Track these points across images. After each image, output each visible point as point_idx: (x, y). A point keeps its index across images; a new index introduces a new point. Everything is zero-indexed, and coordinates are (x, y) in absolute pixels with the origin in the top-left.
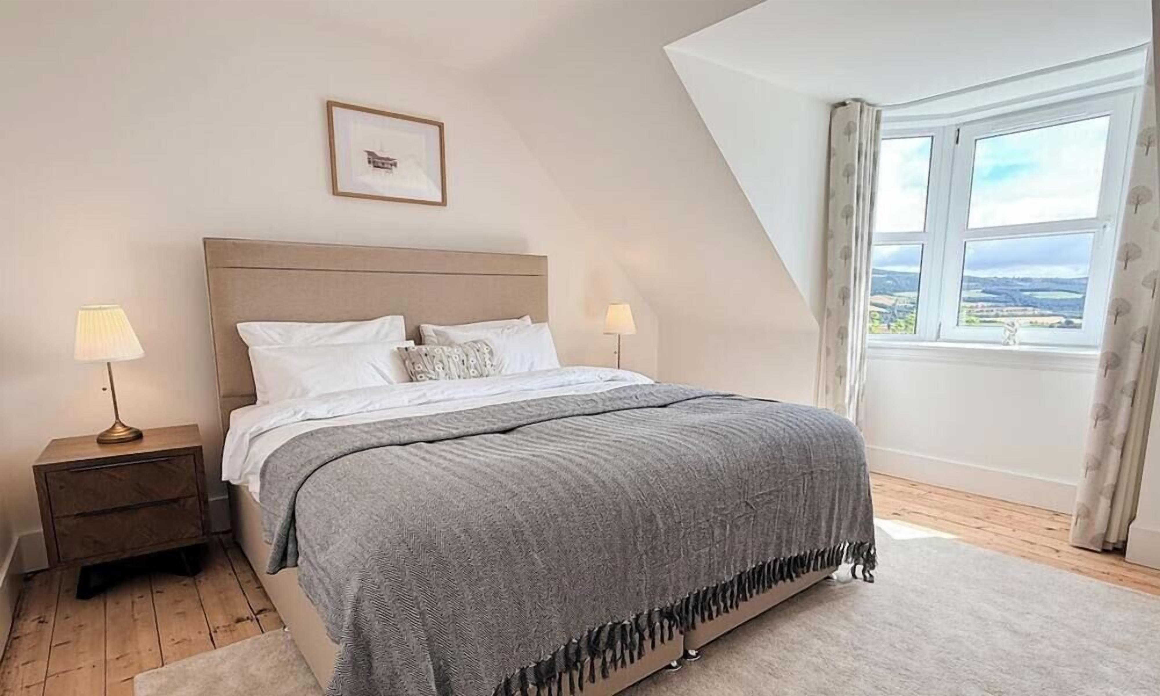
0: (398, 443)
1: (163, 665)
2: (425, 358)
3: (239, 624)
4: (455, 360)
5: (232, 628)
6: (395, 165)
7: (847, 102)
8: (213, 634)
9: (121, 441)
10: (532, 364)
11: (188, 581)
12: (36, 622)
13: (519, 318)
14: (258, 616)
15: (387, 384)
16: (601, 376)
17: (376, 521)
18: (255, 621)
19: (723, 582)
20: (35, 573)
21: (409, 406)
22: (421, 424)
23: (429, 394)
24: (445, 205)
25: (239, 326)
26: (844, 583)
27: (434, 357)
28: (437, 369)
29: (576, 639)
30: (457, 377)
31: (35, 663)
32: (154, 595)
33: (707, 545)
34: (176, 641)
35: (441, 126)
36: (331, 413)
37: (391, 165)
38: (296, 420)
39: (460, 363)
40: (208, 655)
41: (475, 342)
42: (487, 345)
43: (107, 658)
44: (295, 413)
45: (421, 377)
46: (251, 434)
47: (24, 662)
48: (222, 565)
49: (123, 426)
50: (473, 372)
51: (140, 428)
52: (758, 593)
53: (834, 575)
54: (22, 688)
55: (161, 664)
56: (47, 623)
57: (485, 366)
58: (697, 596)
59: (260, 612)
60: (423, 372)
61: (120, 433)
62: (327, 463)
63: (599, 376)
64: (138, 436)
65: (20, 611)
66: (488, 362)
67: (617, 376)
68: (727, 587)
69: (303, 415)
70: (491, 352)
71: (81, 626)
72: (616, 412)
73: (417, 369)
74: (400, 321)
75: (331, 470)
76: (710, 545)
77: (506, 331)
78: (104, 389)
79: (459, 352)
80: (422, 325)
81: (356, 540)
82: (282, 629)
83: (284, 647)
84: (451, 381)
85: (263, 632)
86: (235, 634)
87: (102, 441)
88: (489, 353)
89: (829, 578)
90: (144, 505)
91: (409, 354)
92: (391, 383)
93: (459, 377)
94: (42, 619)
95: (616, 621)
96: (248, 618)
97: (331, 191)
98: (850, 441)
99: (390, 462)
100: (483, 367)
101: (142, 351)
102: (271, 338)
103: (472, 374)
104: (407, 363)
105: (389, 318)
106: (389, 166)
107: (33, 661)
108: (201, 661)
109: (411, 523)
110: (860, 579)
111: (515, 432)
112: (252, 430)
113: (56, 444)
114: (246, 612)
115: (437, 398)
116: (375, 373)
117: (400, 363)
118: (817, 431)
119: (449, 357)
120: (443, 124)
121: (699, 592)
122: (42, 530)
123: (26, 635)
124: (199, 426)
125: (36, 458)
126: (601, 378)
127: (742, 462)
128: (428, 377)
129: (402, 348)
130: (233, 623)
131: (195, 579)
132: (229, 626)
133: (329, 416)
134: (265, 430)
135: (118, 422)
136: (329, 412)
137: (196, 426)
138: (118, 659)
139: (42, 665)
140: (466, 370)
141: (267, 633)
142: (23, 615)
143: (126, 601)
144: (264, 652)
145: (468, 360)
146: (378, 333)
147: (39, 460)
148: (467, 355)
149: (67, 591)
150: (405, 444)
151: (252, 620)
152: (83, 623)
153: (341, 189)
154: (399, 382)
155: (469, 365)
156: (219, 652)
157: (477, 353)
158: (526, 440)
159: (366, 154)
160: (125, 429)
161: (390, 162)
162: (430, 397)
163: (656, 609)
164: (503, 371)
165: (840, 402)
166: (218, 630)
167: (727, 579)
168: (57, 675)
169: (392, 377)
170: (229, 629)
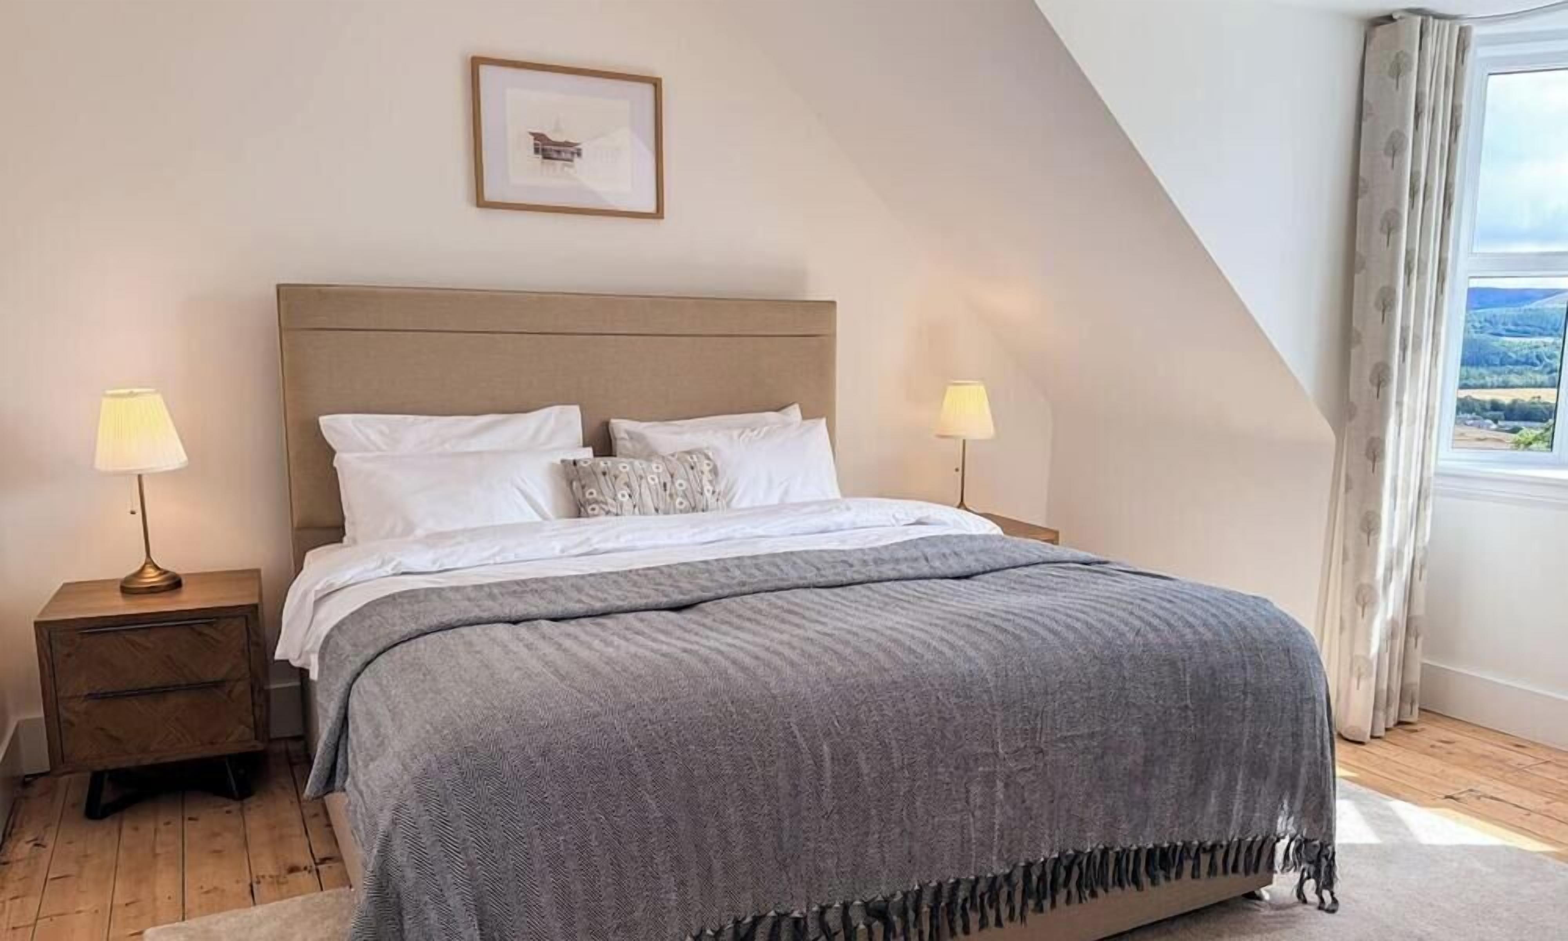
0: (507, 619)
1: (183, 919)
2: (602, 478)
3: (291, 877)
4: (652, 483)
5: (281, 880)
6: (579, 154)
7: (1395, 16)
8: (255, 885)
9: (152, 590)
10: (786, 492)
11: (234, 806)
12: (31, 844)
13: (778, 410)
14: (320, 867)
15: (538, 519)
16: (897, 516)
17: (428, 732)
18: (315, 872)
19: (989, 875)
20: (36, 776)
21: (560, 558)
22: (557, 590)
23: (595, 539)
24: (662, 217)
25: (324, 420)
26: (1279, 907)
27: (616, 477)
28: (619, 496)
29: (712, 931)
30: (653, 511)
31: (24, 899)
32: (186, 822)
33: (956, 811)
34: (205, 890)
35: (656, 84)
36: (438, 564)
37: (573, 153)
38: (384, 574)
39: (661, 490)
40: (242, 913)
41: (689, 453)
42: (708, 458)
43: (115, 902)
44: (383, 564)
45: (593, 509)
46: (317, 592)
47: (12, 896)
48: (283, 788)
49: (157, 568)
50: (681, 503)
51: (178, 572)
52: (1068, 901)
53: (1265, 893)
54: (7, 929)
55: (181, 918)
56: (44, 847)
57: (702, 494)
58: (938, 892)
59: (323, 861)
60: (596, 502)
61: (151, 577)
62: (396, 645)
63: (894, 516)
64: (175, 584)
65: (13, 827)
66: (708, 487)
67: (928, 517)
68: (997, 885)
69: (396, 566)
70: (715, 471)
71: (86, 856)
72: (872, 585)
73: (587, 496)
74: (574, 413)
75: (398, 656)
76: (962, 811)
77: (748, 431)
78: (133, 513)
79: (660, 470)
80: (613, 421)
81: (399, 757)
82: (347, 888)
83: (345, 912)
84: (643, 517)
85: (322, 889)
86: (284, 888)
87: (128, 588)
88: (710, 471)
89: (1253, 896)
90: (176, 688)
91: (578, 471)
92: (545, 517)
93: (657, 510)
94: (38, 842)
95: (781, 911)
96: (305, 868)
97: (475, 201)
98: (1282, 656)
99: (478, 649)
100: (698, 496)
101: (184, 458)
102: (368, 438)
103: (678, 506)
104: (575, 484)
105: (557, 408)
106: (569, 156)
107: (24, 896)
108: (233, 920)
109: (472, 738)
110: (1311, 904)
111: (695, 609)
112: (318, 587)
113: (69, 590)
114: (304, 859)
115: (610, 545)
116: (521, 500)
117: (564, 484)
118: (1208, 636)
119: (641, 477)
120: (660, 80)
121: (940, 885)
122: (41, 714)
123: (18, 861)
124: (262, 573)
125: (39, 611)
126: (897, 520)
127: (1033, 681)
128: (603, 509)
129: (568, 461)
130: (284, 872)
131: (243, 805)
132: (278, 876)
133: (435, 569)
134: (337, 587)
135: (149, 562)
136: (434, 563)
137: (258, 571)
138: (127, 905)
139: (32, 903)
140: (668, 499)
141: (326, 892)
142: (16, 834)
143: (148, 826)
144: (316, 917)
145: (673, 483)
146: (538, 431)
147: (43, 613)
148: (672, 476)
149: (74, 806)
150: (516, 622)
151: (310, 872)
152: (89, 852)
153: (490, 193)
154: (559, 517)
155: (673, 491)
156: (258, 911)
157: (690, 471)
158: (704, 625)
159: (532, 138)
160: (158, 573)
161: (572, 149)
162: (597, 543)
163: (858, 902)
164: (734, 501)
165: (1365, 580)
166: (261, 880)
167: (1000, 869)
168: (51, 917)
169: (547, 509)
170: (277, 881)
